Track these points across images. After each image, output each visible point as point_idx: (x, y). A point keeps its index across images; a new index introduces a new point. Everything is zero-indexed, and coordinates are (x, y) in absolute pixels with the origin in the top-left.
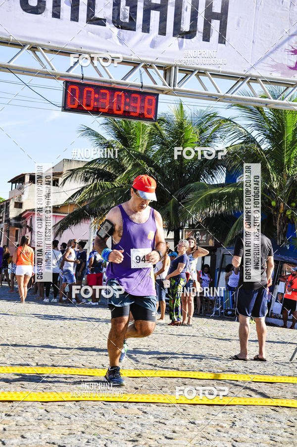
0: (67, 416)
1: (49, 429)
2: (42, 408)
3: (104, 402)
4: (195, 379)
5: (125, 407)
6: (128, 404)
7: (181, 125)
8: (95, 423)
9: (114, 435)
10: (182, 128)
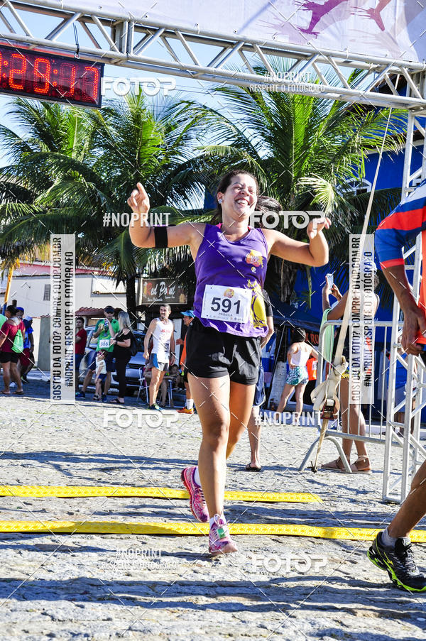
3: (20, 534)
5: (53, 541)
7: (137, 119)
8: (7, 565)
10: (139, 124)
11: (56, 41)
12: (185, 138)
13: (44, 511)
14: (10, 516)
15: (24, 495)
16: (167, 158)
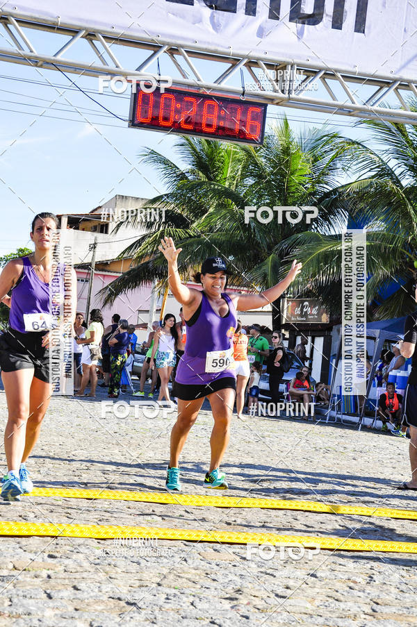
0: (135, 559)
1: (110, 578)
2: (99, 548)
3: (185, 542)
4: (310, 511)
5: (215, 550)
6: (219, 545)
8: (175, 572)
9: (204, 589)
10: (288, 155)
11: (225, 85)
12: (331, 168)
13: (203, 520)
14: (174, 523)
15: (185, 504)
16: (313, 186)
